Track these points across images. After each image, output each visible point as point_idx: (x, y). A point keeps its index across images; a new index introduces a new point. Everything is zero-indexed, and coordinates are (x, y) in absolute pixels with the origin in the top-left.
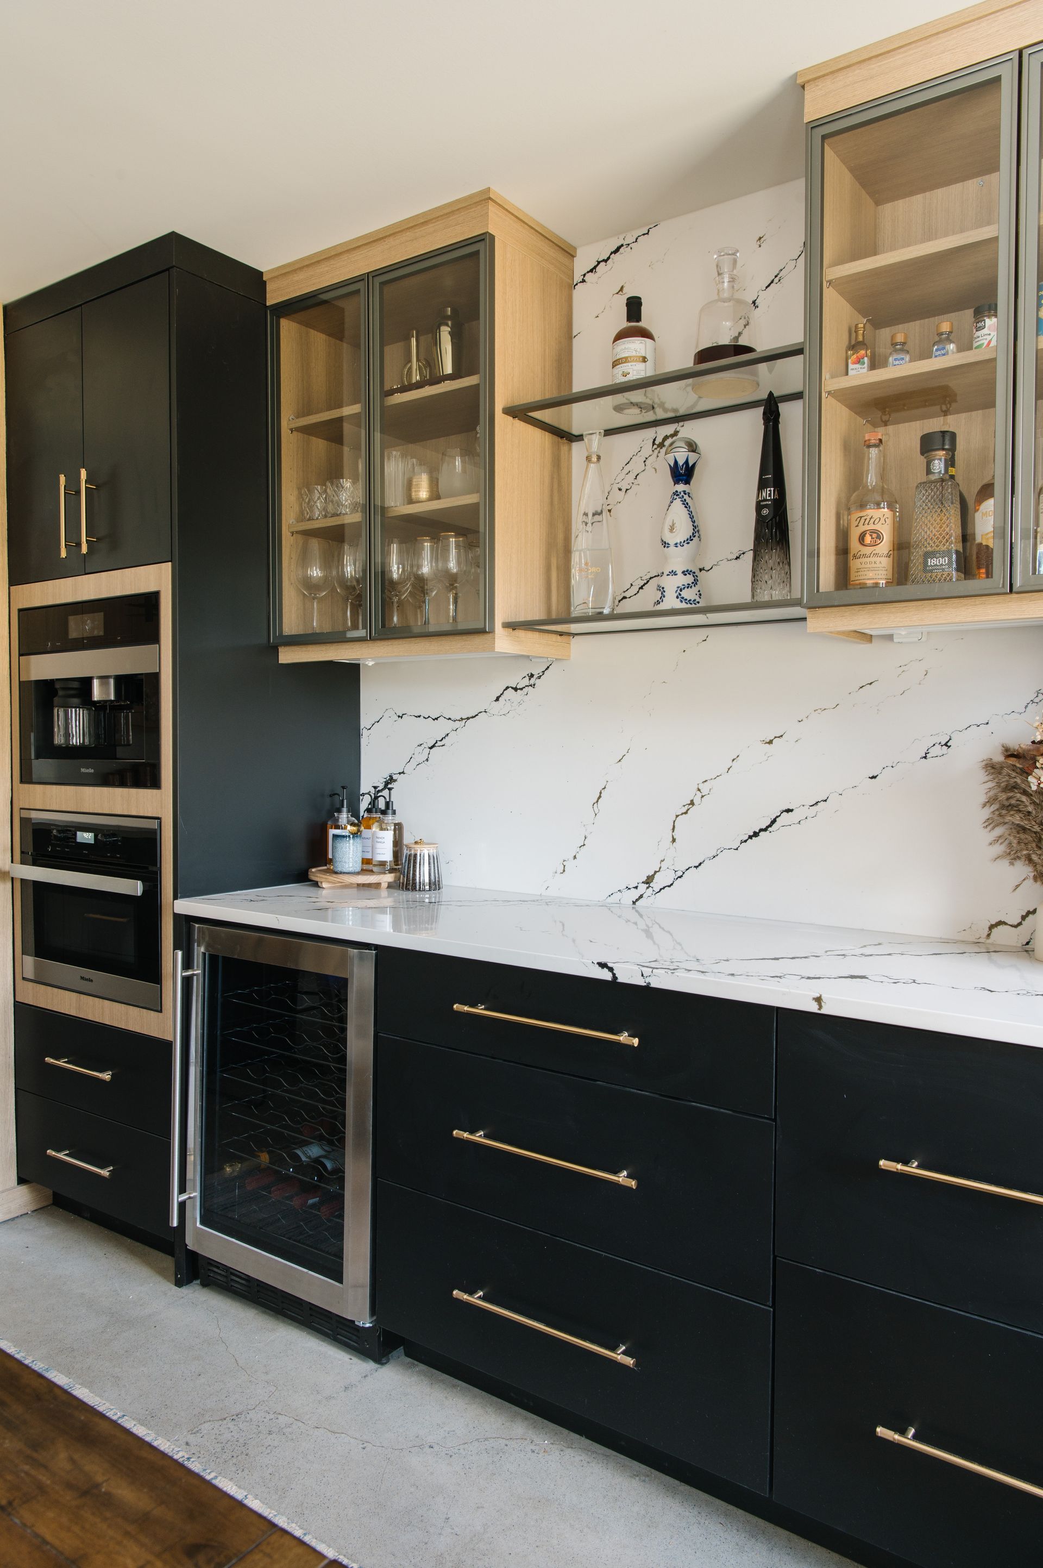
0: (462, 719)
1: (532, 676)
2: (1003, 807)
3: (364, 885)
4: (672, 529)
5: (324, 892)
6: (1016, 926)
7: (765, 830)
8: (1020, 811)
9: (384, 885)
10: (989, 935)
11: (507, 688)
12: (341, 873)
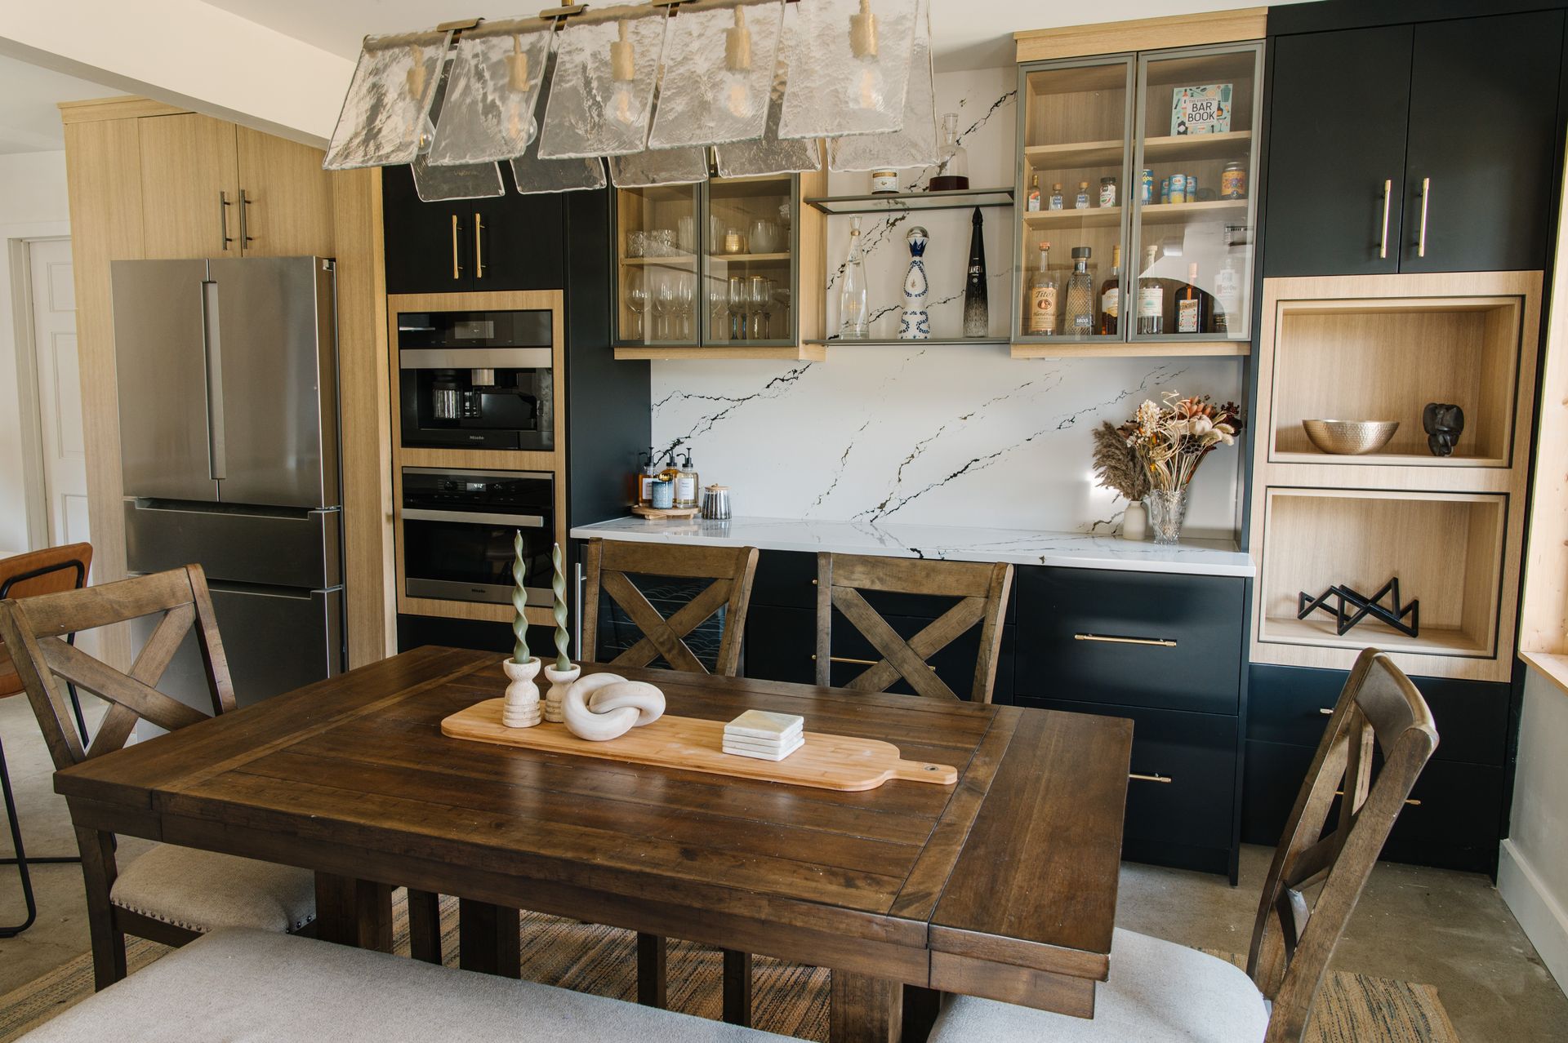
0: (739, 400)
1: (796, 371)
2: (1104, 456)
3: (674, 517)
4: (913, 285)
5: (651, 522)
6: (1108, 523)
7: (961, 472)
8: (1114, 458)
9: (692, 516)
10: (1093, 529)
11: (776, 379)
12: (661, 509)
